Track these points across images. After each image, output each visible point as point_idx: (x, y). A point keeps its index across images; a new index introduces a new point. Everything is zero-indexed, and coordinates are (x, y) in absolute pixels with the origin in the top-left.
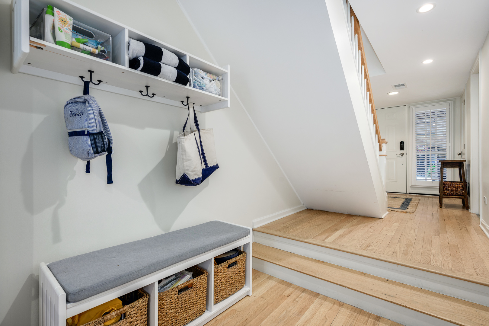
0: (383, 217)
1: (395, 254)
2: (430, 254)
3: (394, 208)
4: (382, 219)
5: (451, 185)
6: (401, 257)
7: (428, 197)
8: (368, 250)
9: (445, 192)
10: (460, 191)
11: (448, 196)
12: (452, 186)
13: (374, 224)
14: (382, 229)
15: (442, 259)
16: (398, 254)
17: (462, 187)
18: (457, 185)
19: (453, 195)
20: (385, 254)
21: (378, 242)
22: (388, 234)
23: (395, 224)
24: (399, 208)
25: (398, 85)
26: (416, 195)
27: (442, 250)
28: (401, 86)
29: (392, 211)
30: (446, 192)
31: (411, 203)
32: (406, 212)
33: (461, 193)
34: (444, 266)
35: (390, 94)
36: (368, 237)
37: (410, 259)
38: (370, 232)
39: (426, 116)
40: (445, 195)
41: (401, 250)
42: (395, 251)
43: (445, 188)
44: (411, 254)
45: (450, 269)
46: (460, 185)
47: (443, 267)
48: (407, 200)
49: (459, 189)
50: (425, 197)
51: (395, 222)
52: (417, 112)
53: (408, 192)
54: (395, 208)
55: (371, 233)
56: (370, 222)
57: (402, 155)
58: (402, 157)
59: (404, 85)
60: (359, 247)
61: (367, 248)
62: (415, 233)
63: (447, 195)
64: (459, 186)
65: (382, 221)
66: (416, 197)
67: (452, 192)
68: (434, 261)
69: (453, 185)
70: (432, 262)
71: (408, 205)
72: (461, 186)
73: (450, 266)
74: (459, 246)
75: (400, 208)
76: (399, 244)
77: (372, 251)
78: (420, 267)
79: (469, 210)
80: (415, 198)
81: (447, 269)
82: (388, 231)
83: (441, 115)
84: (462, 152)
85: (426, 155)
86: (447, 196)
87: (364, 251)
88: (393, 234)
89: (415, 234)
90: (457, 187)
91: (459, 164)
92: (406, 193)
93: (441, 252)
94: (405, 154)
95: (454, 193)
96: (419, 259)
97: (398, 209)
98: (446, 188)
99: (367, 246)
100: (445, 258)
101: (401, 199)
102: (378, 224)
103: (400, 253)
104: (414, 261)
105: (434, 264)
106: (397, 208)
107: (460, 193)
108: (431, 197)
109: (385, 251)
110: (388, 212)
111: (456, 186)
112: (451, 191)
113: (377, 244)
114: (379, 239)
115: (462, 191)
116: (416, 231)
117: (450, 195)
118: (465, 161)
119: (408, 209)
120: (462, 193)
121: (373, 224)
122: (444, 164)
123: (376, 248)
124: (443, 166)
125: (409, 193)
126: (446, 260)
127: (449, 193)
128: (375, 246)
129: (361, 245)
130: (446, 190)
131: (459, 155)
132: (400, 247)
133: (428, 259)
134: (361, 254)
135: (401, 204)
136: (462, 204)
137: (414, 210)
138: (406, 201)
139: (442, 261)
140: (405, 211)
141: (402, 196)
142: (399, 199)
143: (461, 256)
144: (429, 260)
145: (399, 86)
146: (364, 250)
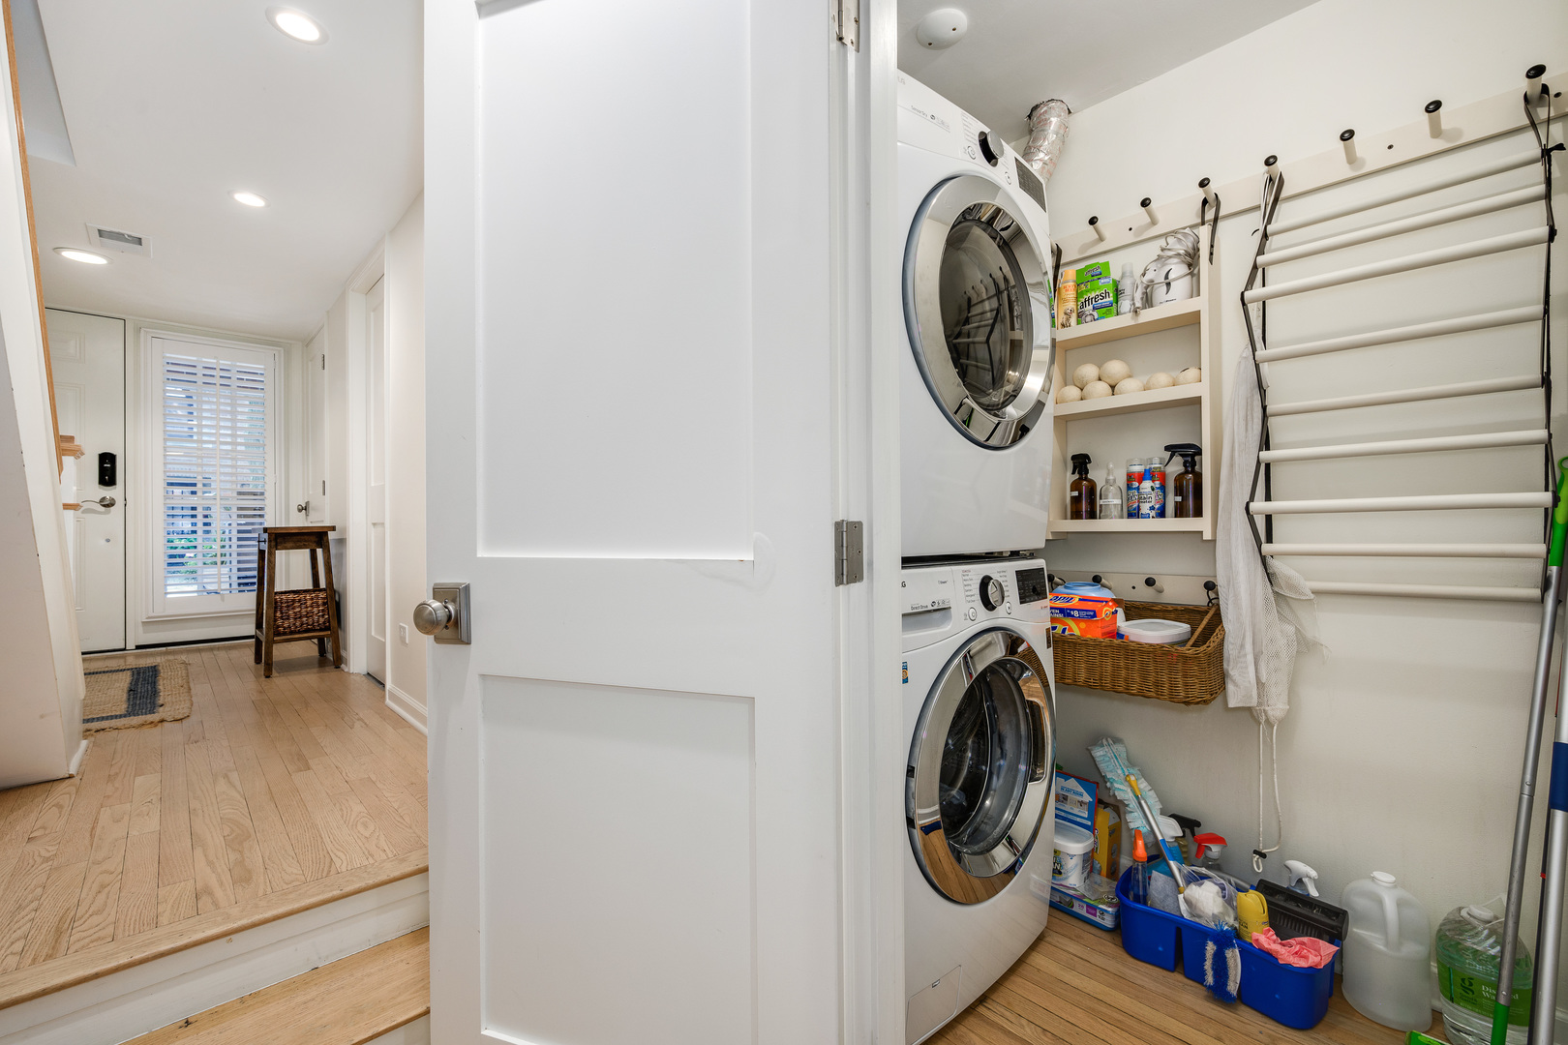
0: (72, 771)
1: (205, 900)
2: (319, 838)
3: (103, 719)
4: (71, 777)
5: (294, 601)
6: (232, 898)
7: (211, 649)
8: (70, 951)
9: (278, 626)
10: (318, 616)
11: (289, 637)
12: (297, 604)
13: (43, 815)
14: (96, 821)
15: (356, 837)
16: (219, 893)
17: (324, 604)
18: (312, 599)
19: (299, 632)
20: (164, 920)
21: (103, 887)
22: (134, 833)
23: (139, 780)
24: (123, 712)
25: (118, 233)
26: (164, 649)
27: (341, 809)
28: (127, 241)
29: (97, 731)
30: (282, 626)
31: (161, 682)
32: (162, 721)
33: (322, 620)
34: (372, 856)
35: (67, 254)
36: (39, 890)
37: (269, 890)
38: (39, 860)
39: (200, 375)
40: (279, 634)
41: (219, 870)
42: (199, 886)
43: (278, 614)
44: (262, 867)
45: (390, 855)
46: (317, 597)
47: (371, 861)
48: (139, 673)
49: (315, 610)
50: (199, 650)
51: (139, 772)
52: (168, 355)
53: (131, 645)
54: (107, 718)
55: (46, 860)
56: (12, 811)
57: (107, 504)
58: (109, 512)
59: (139, 241)
60: (12, 961)
61: (65, 938)
62: (234, 787)
63: (284, 634)
64: (317, 603)
65: (73, 789)
66: (171, 657)
67: (298, 624)
68: (340, 854)
69: (300, 601)
70: (338, 863)
71: (155, 693)
72: (320, 602)
73: (386, 848)
74: (373, 778)
75: (128, 714)
76: (198, 851)
77: (99, 939)
78: (313, 896)
79: (343, 666)
80: (169, 661)
81: (384, 861)
82: (126, 818)
83: (251, 383)
84: (307, 503)
85: (200, 509)
86: (284, 637)
87: (51, 964)
88: (153, 824)
89: (239, 792)
90: (312, 606)
91: (315, 539)
92: (125, 649)
93: (342, 817)
94: (120, 503)
95: (302, 624)
96: (295, 871)
97: (121, 716)
98: (282, 613)
99: (59, 933)
100: (360, 828)
101: (115, 676)
102: (59, 806)
103: (221, 884)
104: (285, 887)
105: (345, 864)
106: (116, 717)
107: (318, 622)
108: (219, 648)
109: (160, 909)
110: (84, 743)
111: (309, 603)
112: (295, 619)
113: (102, 897)
114: (106, 872)
115: (323, 616)
116: (234, 776)
117: (292, 633)
118: (333, 528)
119: (166, 708)
120: (324, 623)
121: (33, 816)
122: (276, 540)
123: (112, 918)
124: (273, 543)
125: (138, 647)
126: (367, 834)
127: (289, 627)
128: (98, 912)
129: (18, 946)
130: (281, 618)
131: (300, 511)
132: (210, 863)
133: (322, 856)
134: (43, 986)
135: (125, 696)
136: (317, 654)
137: (188, 704)
138: (138, 679)
139: (361, 844)
140: (150, 718)
141: (113, 664)
142: (105, 677)
143: (394, 805)
144: (328, 860)
145: (118, 236)
146: (49, 957)
